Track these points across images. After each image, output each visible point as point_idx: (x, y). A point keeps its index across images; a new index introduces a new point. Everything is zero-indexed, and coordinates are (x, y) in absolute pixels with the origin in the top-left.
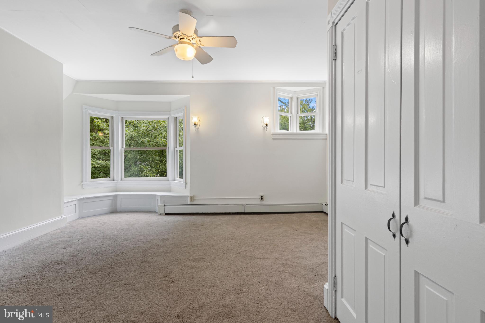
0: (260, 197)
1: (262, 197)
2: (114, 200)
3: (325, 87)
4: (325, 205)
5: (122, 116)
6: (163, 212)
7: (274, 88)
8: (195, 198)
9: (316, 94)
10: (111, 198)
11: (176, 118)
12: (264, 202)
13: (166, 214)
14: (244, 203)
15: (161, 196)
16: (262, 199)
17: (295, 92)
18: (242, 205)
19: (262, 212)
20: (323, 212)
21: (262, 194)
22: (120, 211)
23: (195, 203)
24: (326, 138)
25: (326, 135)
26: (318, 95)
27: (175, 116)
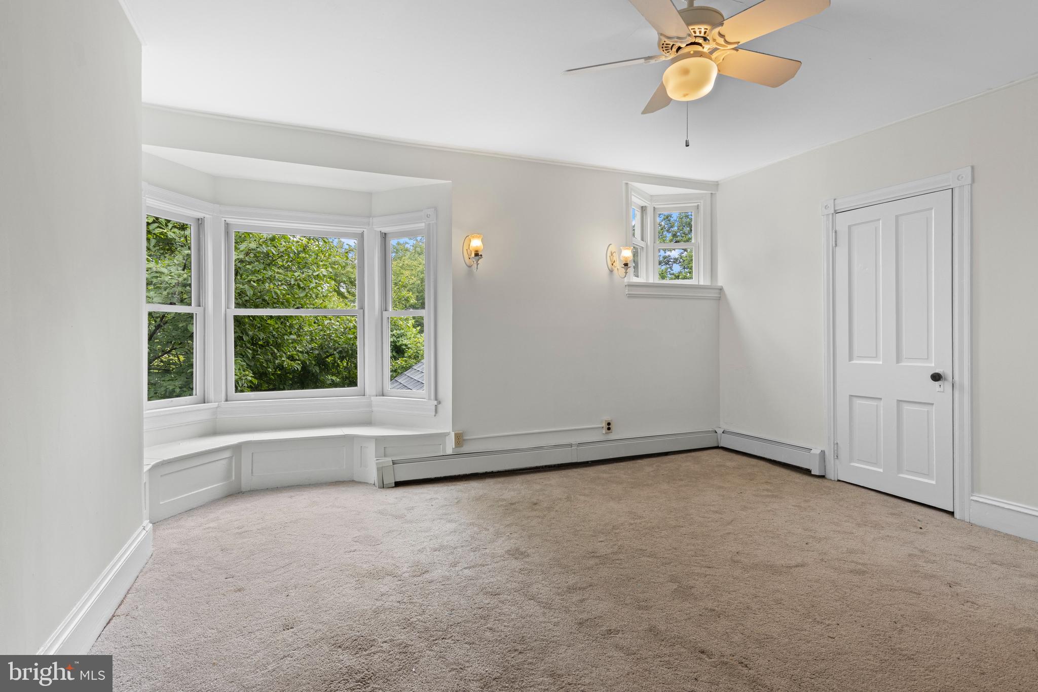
0: (604, 425)
1: (609, 424)
2: (234, 457)
3: (715, 194)
4: (723, 433)
5: (229, 220)
6: (390, 480)
7: (627, 184)
8: (465, 438)
9: (696, 204)
10: (227, 454)
11: (384, 236)
12: (612, 436)
13: (398, 484)
14: (575, 439)
15: (376, 439)
16: (609, 429)
17: (652, 198)
18: (571, 445)
19: (611, 457)
20: (717, 447)
21: (608, 418)
22: (249, 489)
23: (466, 448)
24: (720, 297)
25: (718, 291)
26: (701, 208)
27: (384, 230)
